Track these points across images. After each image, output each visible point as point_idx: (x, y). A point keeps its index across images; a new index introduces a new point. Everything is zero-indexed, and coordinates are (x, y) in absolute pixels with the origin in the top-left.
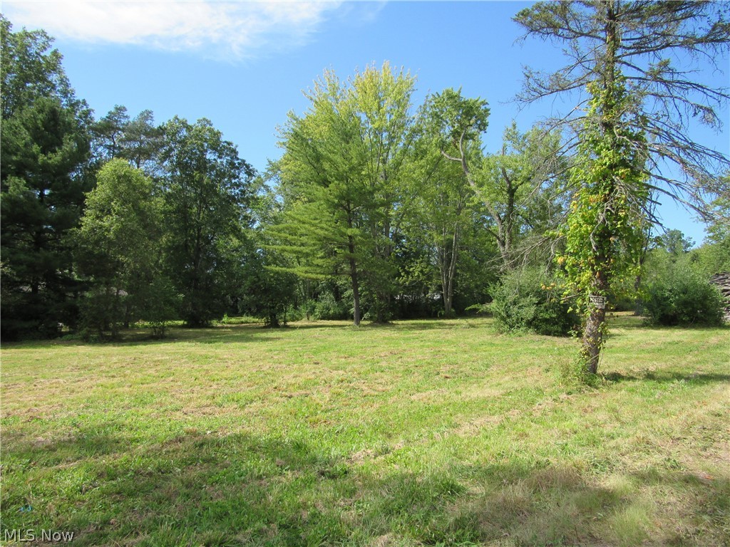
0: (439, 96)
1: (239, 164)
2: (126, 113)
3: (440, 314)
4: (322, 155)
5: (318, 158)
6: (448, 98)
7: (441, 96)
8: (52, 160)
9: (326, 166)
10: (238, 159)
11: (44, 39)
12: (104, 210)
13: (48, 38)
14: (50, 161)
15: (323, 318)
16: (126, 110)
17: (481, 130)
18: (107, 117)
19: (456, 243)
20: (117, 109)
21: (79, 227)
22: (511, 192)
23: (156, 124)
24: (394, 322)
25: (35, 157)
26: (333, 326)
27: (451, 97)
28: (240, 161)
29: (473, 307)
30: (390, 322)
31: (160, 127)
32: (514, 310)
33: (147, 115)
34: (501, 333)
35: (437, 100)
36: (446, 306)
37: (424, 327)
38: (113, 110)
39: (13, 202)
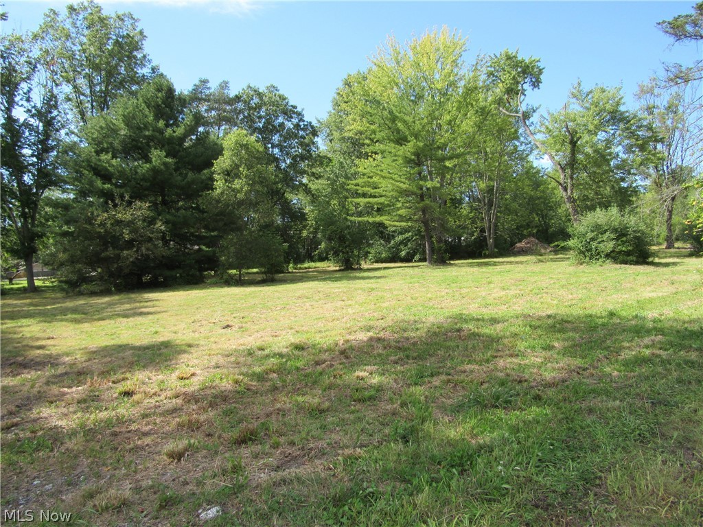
0: (496, 57)
1: (304, 125)
2: (209, 85)
3: (485, 254)
4: (397, 117)
5: (394, 119)
6: (507, 59)
7: (498, 56)
8: (177, 133)
9: (400, 125)
10: (304, 121)
11: (131, 21)
12: (230, 174)
13: (134, 19)
14: (175, 134)
15: (377, 262)
16: (208, 82)
17: (535, 87)
18: (193, 90)
19: (497, 190)
20: (201, 81)
21: (212, 189)
22: (573, 143)
23: (232, 93)
24: (452, 262)
25: (161, 132)
27: (509, 58)
28: (306, 123)
29: (556, 243)
30: (448, 262)
31: (236, 96)
32: (594, 244)
33: (224, 85)
34: (581, 264)
35: (494, 61)
36: (489, 246)
37: (486, 264)
38: (197, 83)
39: (155, 171)
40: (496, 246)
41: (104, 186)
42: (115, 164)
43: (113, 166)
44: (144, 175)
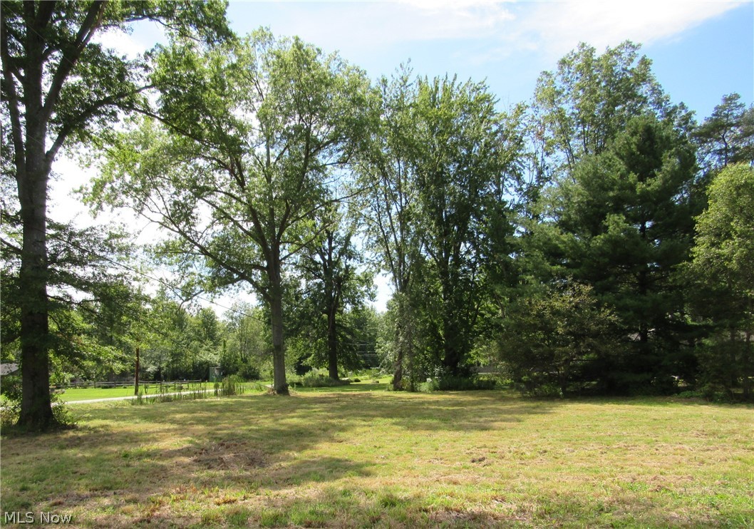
2: (739, 102)
8: (652, 187)
11: (630, 50)
12: (722, 234)
14: (649, 189)
16: (739, 97)
18: (714, 115)
20: (726, 100)
21: (691, 260)
25: (632, 188)
38: (720, 103)
39: (614, 242)
41: (552, 267)
42: (566, 240)
43: (564, 242)
44: (600, 248)
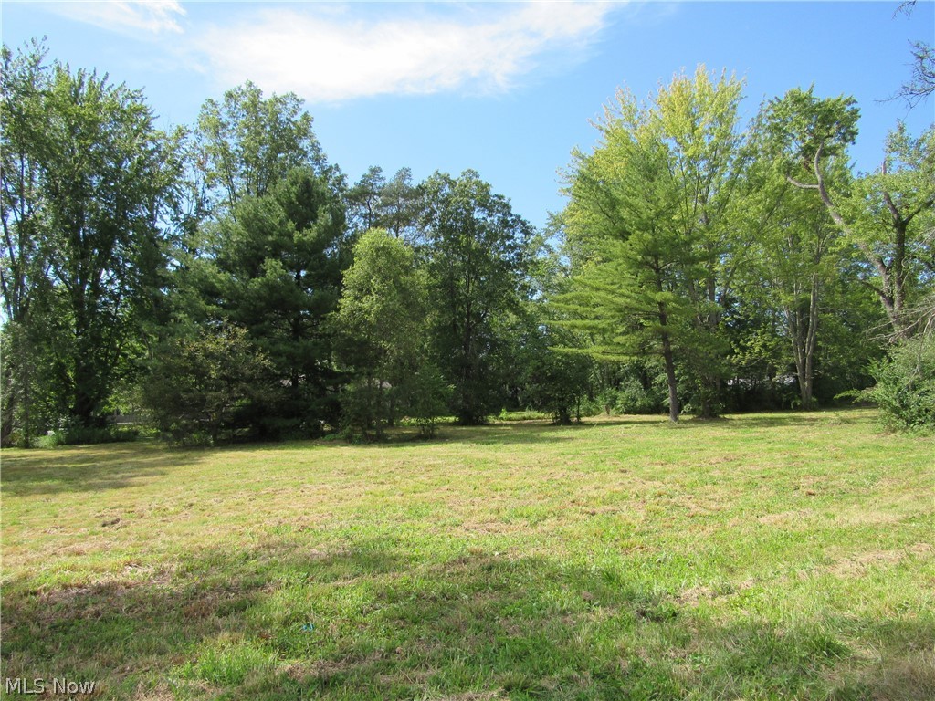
0: (779, 101)
1: (513, 221)
2: (381, 175)
3: (795, 405)
4: (618, 200)
5: (613, 204)
6: (795, 103)
7: (782, 99)
8: (307, 237)
9: (625, 213)
10: (511, 215)
11: (294, 103)
12: (363, 290)
13: (298, 100)
14: (305, 239)
15: (628, 412)
16: (381, 171)
17: (846, 141)
18: (361, 182)
19: (814, 305)
20: (371, 170)
21: (338, 310)
22: (901, 225)
23: (414, 183)
24: (727, 416)
25: (290, 235)
26: (641, 423)
27: (798, 100)
28: (514, 218)
29: (846, 393)
30: (721, 416)
31: (419, 186)
32: (913, 397)
33: (404, 174)
34: (894, 431)
35: (777, 108)
36: (803, 392)
37: (771, 423)
38: (367, 173)
39: (271, 287)
40: (814, 394)
41: (208, 307)
42: (223, 279)
43: (221, 281)
44: (257, 292)
